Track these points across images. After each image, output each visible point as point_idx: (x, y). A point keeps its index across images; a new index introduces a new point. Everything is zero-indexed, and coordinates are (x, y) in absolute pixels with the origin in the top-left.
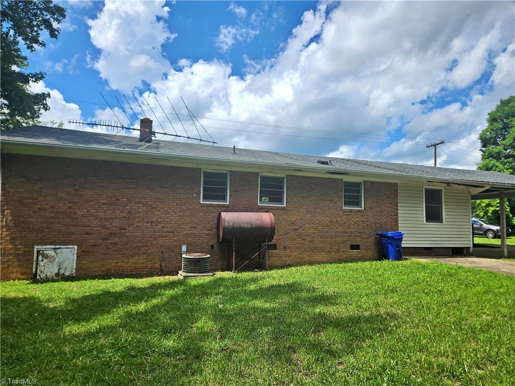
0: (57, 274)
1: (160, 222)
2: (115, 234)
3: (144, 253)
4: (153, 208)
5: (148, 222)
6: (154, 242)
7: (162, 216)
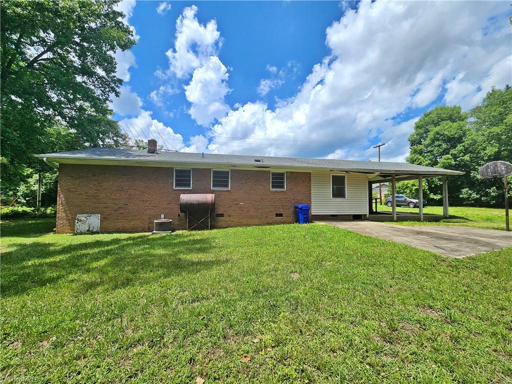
0: (88, 230)
1: (148, 201)
2: (122, 208)
3: (139, 219)
4: (143, 192)
5: (141, 201)
6: (145, 213)
7: (150, 197)
